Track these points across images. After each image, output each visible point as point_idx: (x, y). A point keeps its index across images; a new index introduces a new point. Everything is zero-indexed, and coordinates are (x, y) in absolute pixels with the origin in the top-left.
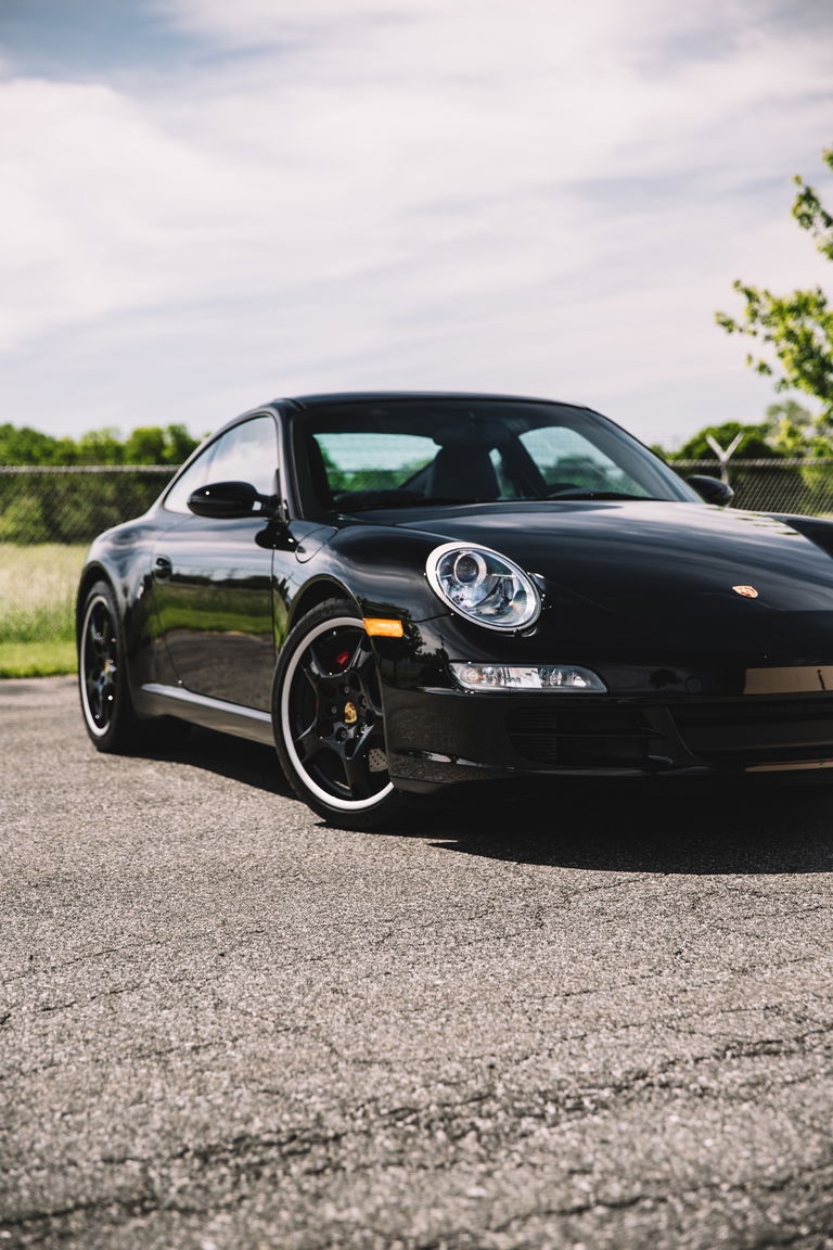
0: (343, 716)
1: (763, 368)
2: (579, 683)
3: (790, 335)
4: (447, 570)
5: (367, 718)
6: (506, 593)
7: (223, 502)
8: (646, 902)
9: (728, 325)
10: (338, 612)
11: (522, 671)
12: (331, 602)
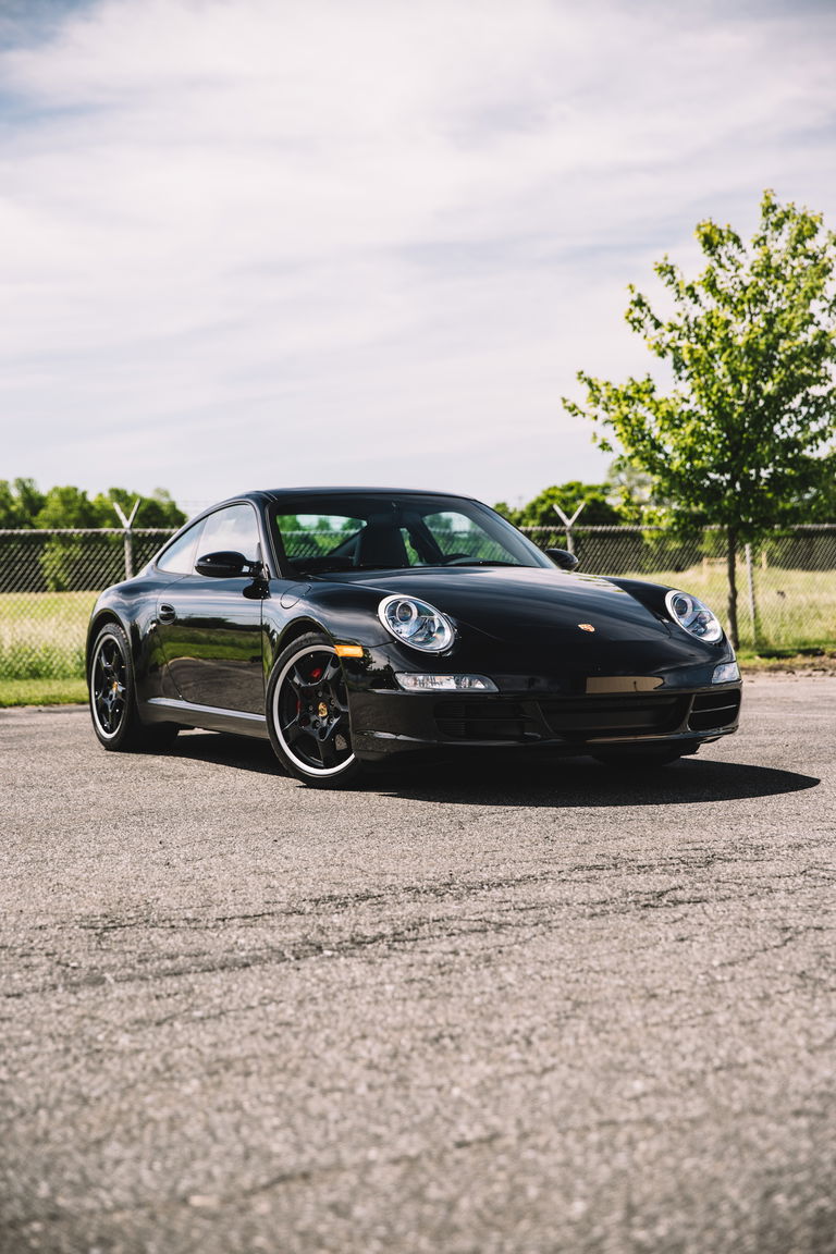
0: (317, 712)
1: (604, 446)
2: (479, 686)
3: (625, 420)
4: (392, 613)
5: (333, 713)
6: (430, 628)
7: (221, 566)
8: (526, 819)
9: (572, 409)
10: (316, 641)
11: (444, 678)
12: (309, 634)
